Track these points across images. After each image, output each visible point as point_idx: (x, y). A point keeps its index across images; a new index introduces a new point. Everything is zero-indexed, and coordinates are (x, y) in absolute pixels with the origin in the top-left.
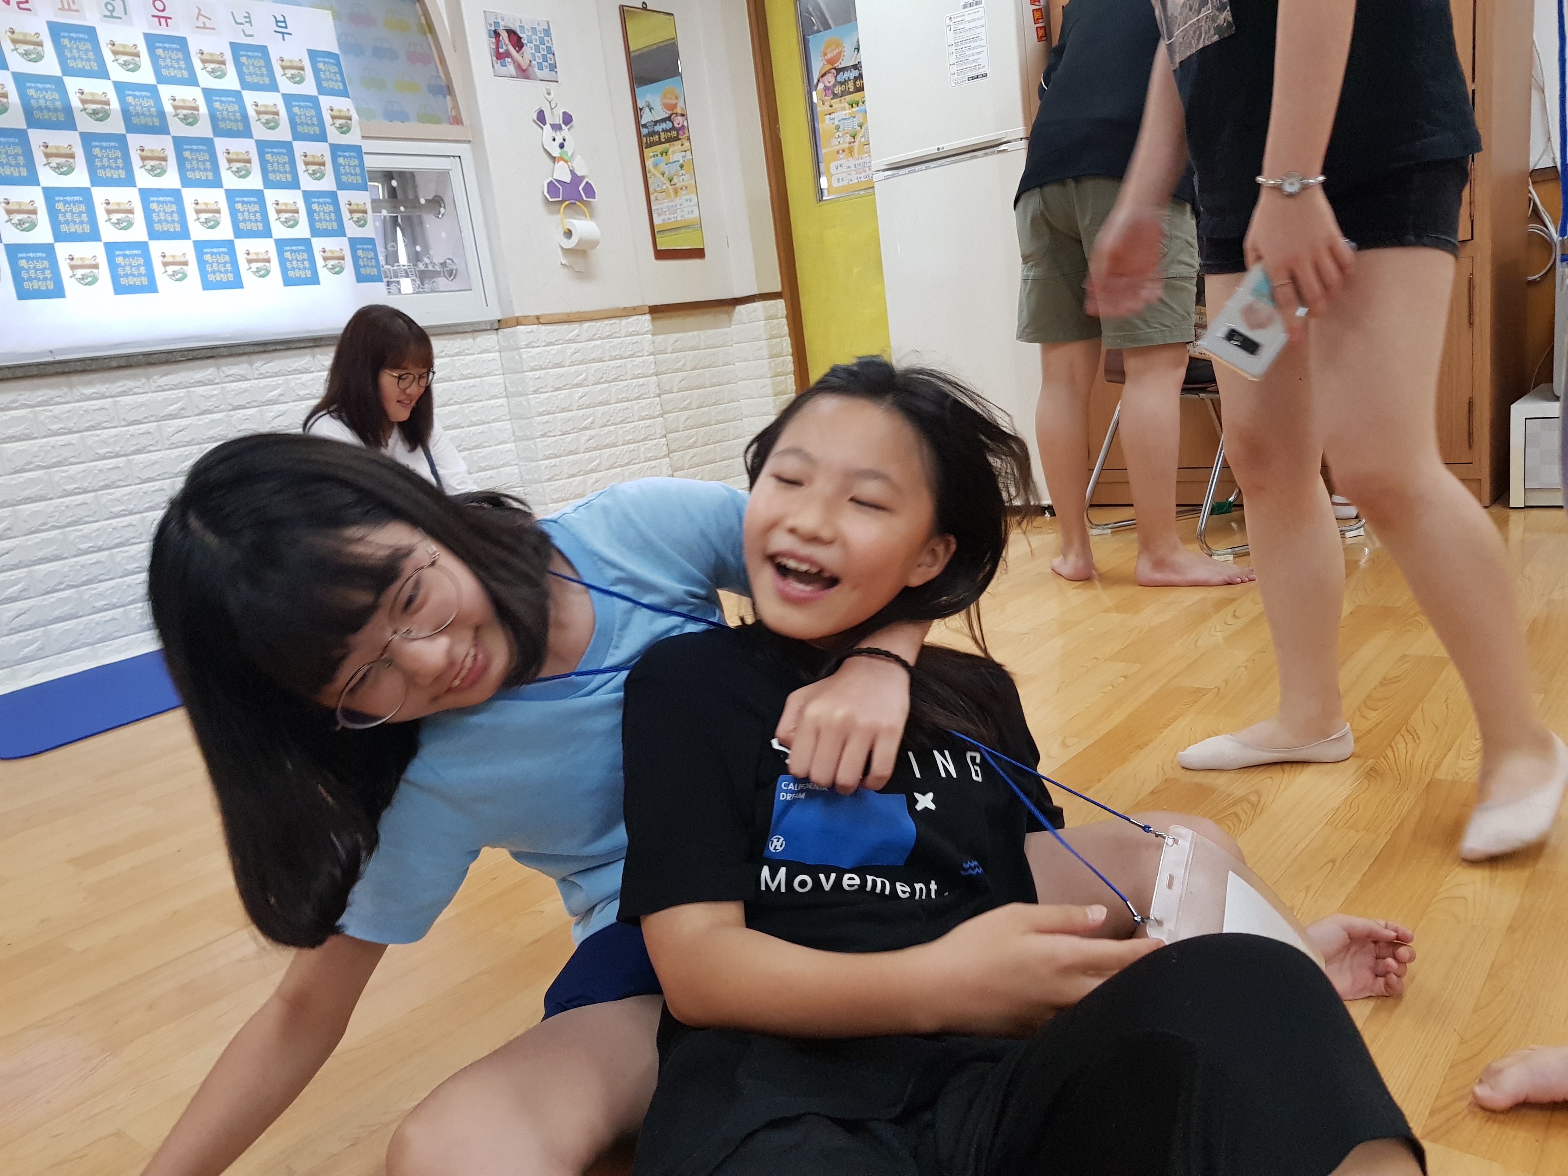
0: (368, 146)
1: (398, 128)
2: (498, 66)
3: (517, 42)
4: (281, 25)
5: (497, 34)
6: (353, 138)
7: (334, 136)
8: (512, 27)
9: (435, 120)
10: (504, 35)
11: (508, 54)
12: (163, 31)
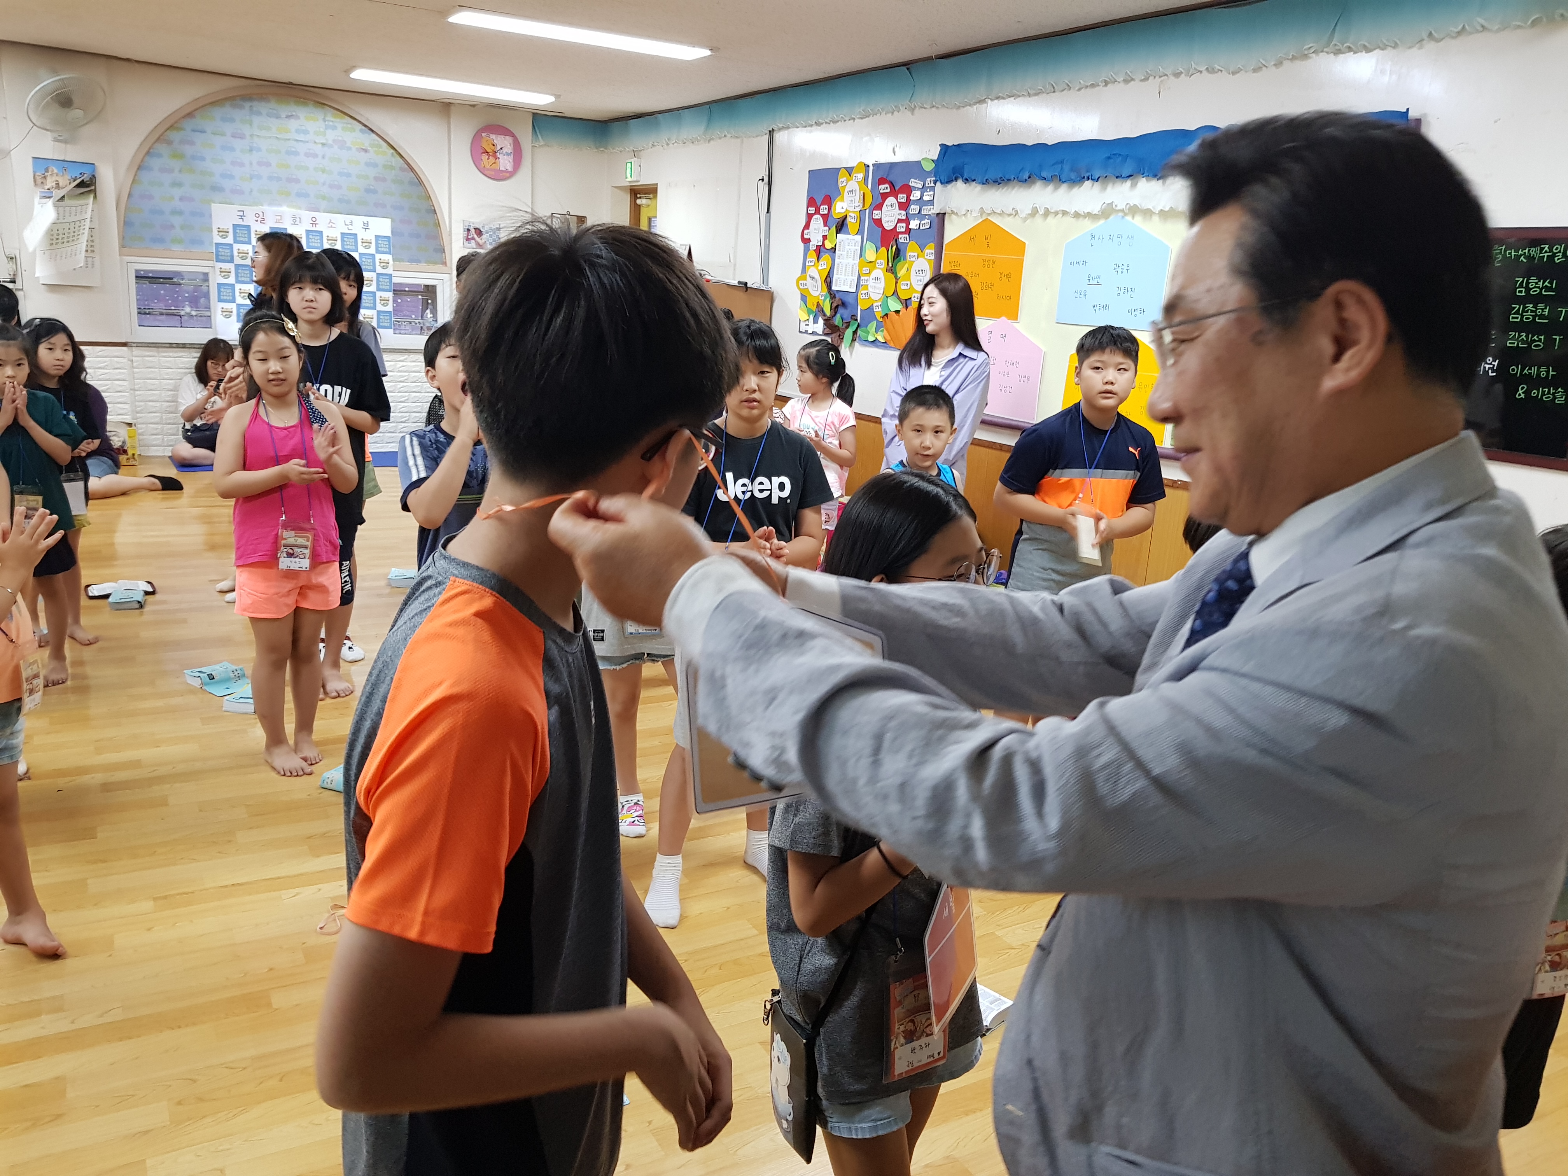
0: (395, 274)
1: (414, 266)
2: (466, 243)
3: (479, 232)
4: (366, 226)
5: (468, 230)
6: (389, 271)
7: (379, 269)
8: (477, 226)
9: (435, 263)
10: (473, 231)
11: (473, 239)
12: (314, 229)
